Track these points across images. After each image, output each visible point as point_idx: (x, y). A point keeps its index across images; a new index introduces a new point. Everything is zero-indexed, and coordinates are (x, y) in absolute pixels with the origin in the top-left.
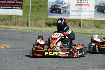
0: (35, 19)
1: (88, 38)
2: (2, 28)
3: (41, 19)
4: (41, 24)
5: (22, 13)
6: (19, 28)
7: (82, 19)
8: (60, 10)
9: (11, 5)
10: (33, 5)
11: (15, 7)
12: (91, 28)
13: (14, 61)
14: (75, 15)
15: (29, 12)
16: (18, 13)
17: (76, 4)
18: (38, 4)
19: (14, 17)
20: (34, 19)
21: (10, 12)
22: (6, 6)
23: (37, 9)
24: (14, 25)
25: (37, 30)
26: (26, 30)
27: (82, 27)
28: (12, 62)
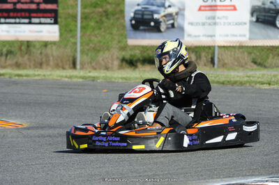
0: (93, 48)
1: (234, 95)
2: (7, 77)
3: (107, 49)
4: (108, 62)
6: (51, 75)
7: (216, 45)
9: (27, 15)
10: (86, 11)
11: (39, 17)
14: (199, 36)
15: (76, 31)
16: (48, 34)
17: (201, 6)
18: (100, 10)
20: (88, 50)
21: (24, 32)
22: (15, 18)
23: (97, 22)
24: (36, 67)
25: (98, 78)
26: (68, 78)
27: (218, 67)
28: (36, 164)
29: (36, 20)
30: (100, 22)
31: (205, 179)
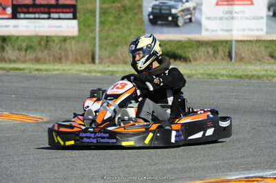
0: (112, 43)
1: (252, 88)
2: (26, 71)
5: (76, 29)
6: (70, 69)
7: (234, 39)
8: (175, 17)
9: (46, 10)
10: (105, 6)
11: (58, 13)
12: (258, 63)
15: (95, 25)
16: (67, 29)
17: (218, 1)
18: (119, 5)
19: (56, 42)
20: (107, 45)
21: (44, 27)
22: (34, 13)
23: (115, 17)
24: (56, 62)
25: (116, 72)
26: (88, 72)
29: (56, 16)
30: (118, 17)
31: (223, 172)
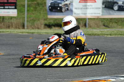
1: (95, 40)
3: (39, 20)
4: (39, 25)
5: (16, 13)
6: (13, 31)
7: (87, 18)
8: (61, 8)
9: (3, 5)
10: (29, 3)
11: (8, 6)
12: (98, 28)
13: (9, 70)
14: (79, 14)
15: (25, 12)
16: (12, 13)
17: (80, 1)
18: (36, 2)
19: (7, 19)
20: (30, 20)
21: (2, 12)
23: (34, 8)
24: (7, 28)
25: (34, 33)
26: (21, 33)
27: (88, 28)
28: (7, 71)
29: (7, 7)
30: (35, 8)
31: (82, 77)
